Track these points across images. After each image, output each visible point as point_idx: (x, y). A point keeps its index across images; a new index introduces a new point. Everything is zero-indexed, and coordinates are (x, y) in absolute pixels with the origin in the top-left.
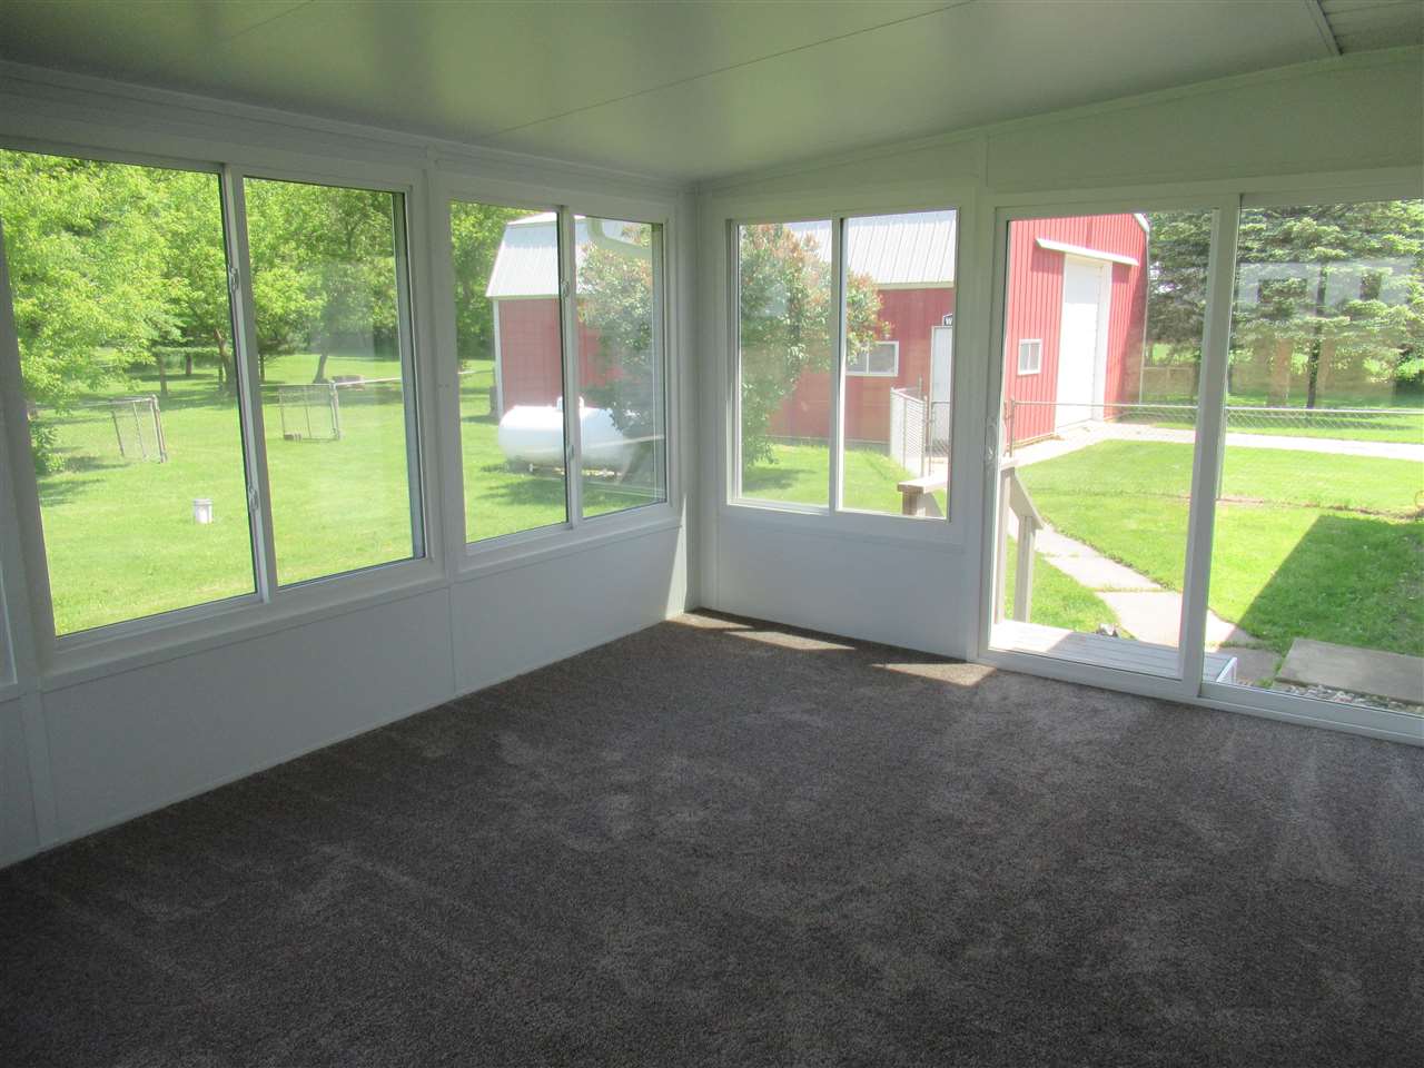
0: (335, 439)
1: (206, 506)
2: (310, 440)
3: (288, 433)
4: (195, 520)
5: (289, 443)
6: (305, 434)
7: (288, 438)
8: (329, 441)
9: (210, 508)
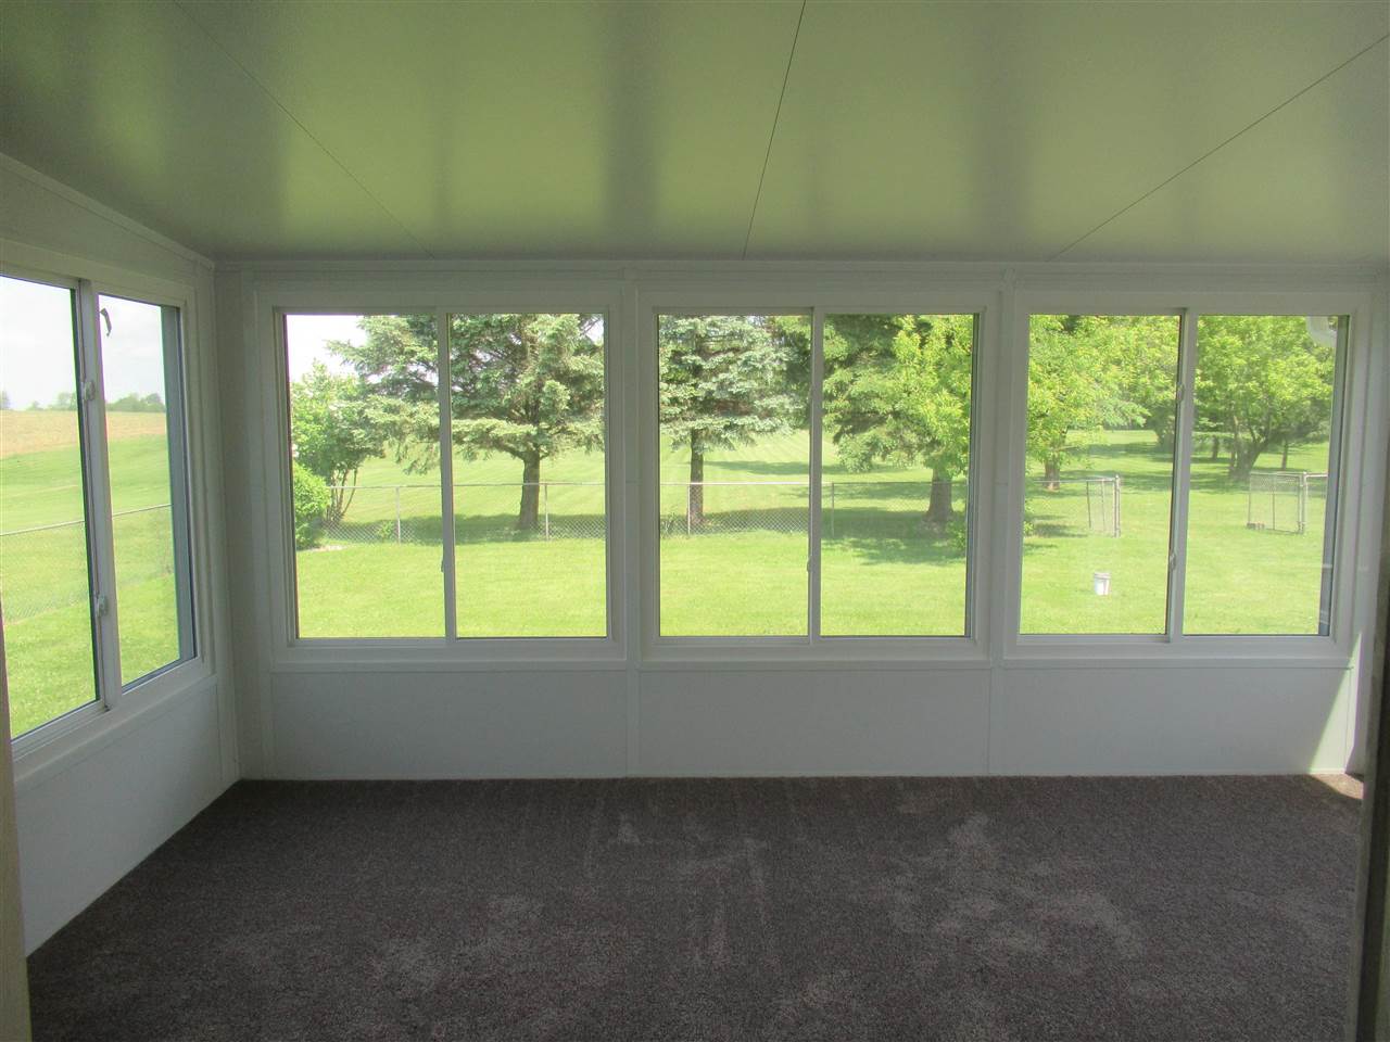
0: (1297, 533)
1: (1104, 580)
2: (1273, 531)
3: (1252, 522)
4: (1092, 591)
5: (1251, 531)
6: (1268, 524)
7: (1251, 526)
8: (1292, 533)
9: (1108, 582)
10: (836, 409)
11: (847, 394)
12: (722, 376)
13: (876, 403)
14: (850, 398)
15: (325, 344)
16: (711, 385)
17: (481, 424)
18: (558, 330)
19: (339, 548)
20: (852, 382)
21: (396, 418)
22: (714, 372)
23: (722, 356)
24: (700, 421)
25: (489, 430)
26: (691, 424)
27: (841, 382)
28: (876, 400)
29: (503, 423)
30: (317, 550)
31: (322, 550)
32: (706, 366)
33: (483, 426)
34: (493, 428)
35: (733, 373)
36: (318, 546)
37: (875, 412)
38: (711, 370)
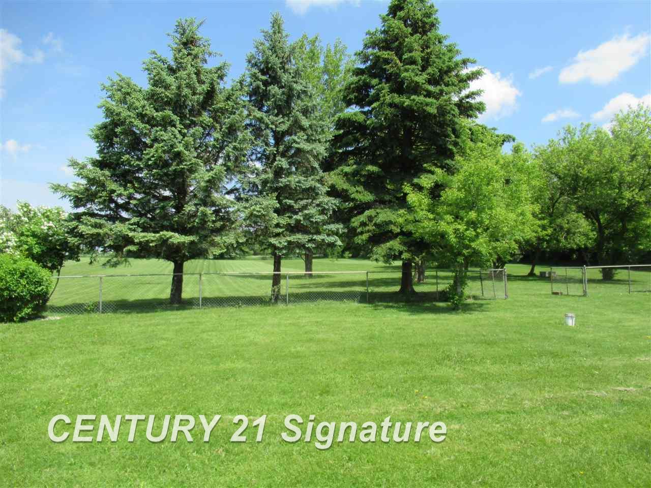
0: (584, 296)
2: (568, 296)
3: (555, 291)
6: (564, 292)
8: (580, 296)
10: (368, 231)
11: (374, 222)
12: (306, 212)
13: (392, 227)
14: (375, 225)
15: (49, 185)
16: (299, 217)
17: (163, 235)
18: (212, 177)
19: (58, 318)
20: (375, 216)
21: (100, 231)
22: (301, 210)
23: (306, 201)
24: (294, 237)
25: (168, 239)
26: (289, 239)
27: (371, 216)
28: (392, 226)
29: (176, 235)
30: (42, 320)
31: (47, 319)
32: (296, 206)
33: (165, 236)
34: (171, 237)
35: (312, 211)
36: (44, 317)
37: (391, 231)
38: (299, 209)
